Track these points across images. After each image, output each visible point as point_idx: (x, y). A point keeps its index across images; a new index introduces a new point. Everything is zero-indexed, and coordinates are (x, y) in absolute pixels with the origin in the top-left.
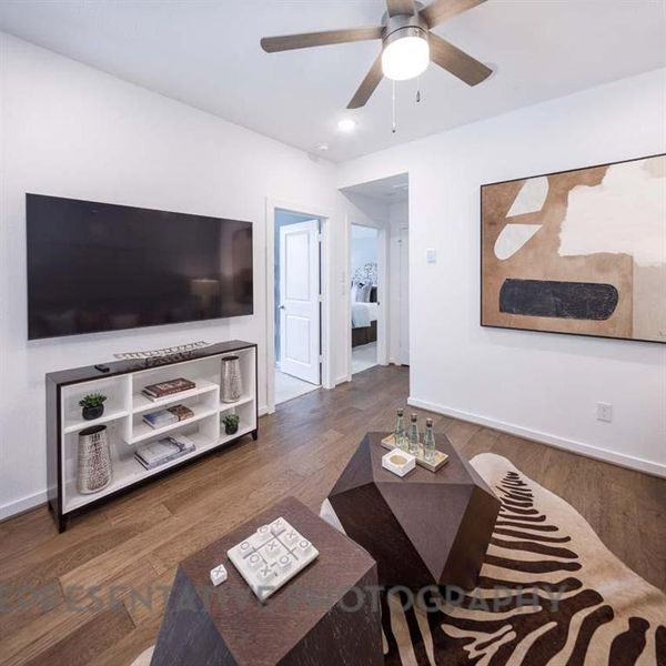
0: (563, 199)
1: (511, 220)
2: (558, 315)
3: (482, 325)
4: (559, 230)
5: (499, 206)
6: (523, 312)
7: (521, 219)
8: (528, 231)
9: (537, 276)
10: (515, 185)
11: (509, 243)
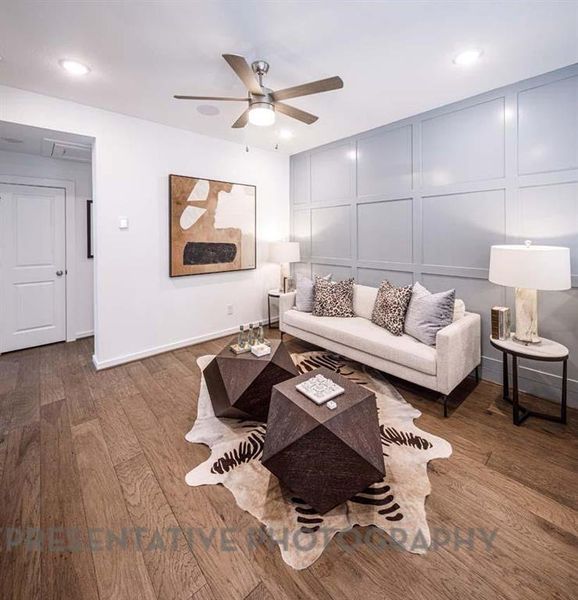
0: (216, 196)
1: (190, 203)
2: (214, 262)
3: (171, 276)
4: (214, 214)
5: (183, 192)
6: (196, 263)
7: (196, 204)
8: (200, 212)
9: (204, 239)
10: (192, 180)
11: (189, 218)
